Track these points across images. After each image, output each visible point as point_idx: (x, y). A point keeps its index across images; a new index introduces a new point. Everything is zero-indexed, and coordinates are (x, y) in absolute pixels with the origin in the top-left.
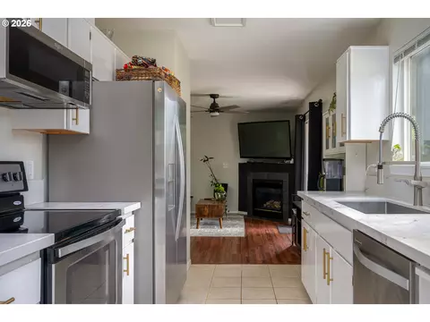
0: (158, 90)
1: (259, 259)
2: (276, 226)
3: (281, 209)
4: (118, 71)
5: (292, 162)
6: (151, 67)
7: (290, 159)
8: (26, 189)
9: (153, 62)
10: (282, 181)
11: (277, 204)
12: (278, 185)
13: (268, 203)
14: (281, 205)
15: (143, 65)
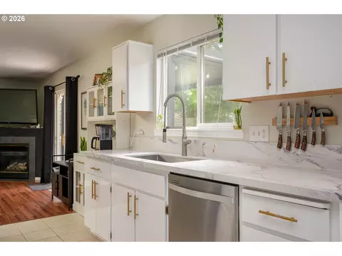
1: (28, 215)
2: (26, 186)
3: (28, 170)
5: (38, 127)
7: (37, 124)
10: (28, 144)
11: (22, 166)
12: (24, 148)
13: (11, 166)
14: (27, 165)
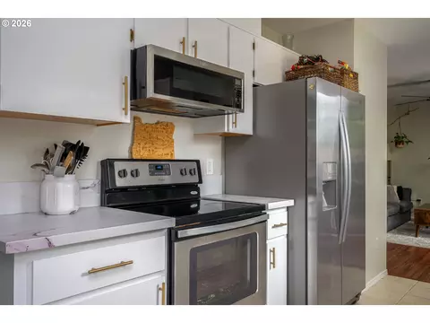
0: (310, 87)
4: (286, 73)
6: (316, 64)
8: (201, 182)
9: (319, 59)
15: (309, 63)
